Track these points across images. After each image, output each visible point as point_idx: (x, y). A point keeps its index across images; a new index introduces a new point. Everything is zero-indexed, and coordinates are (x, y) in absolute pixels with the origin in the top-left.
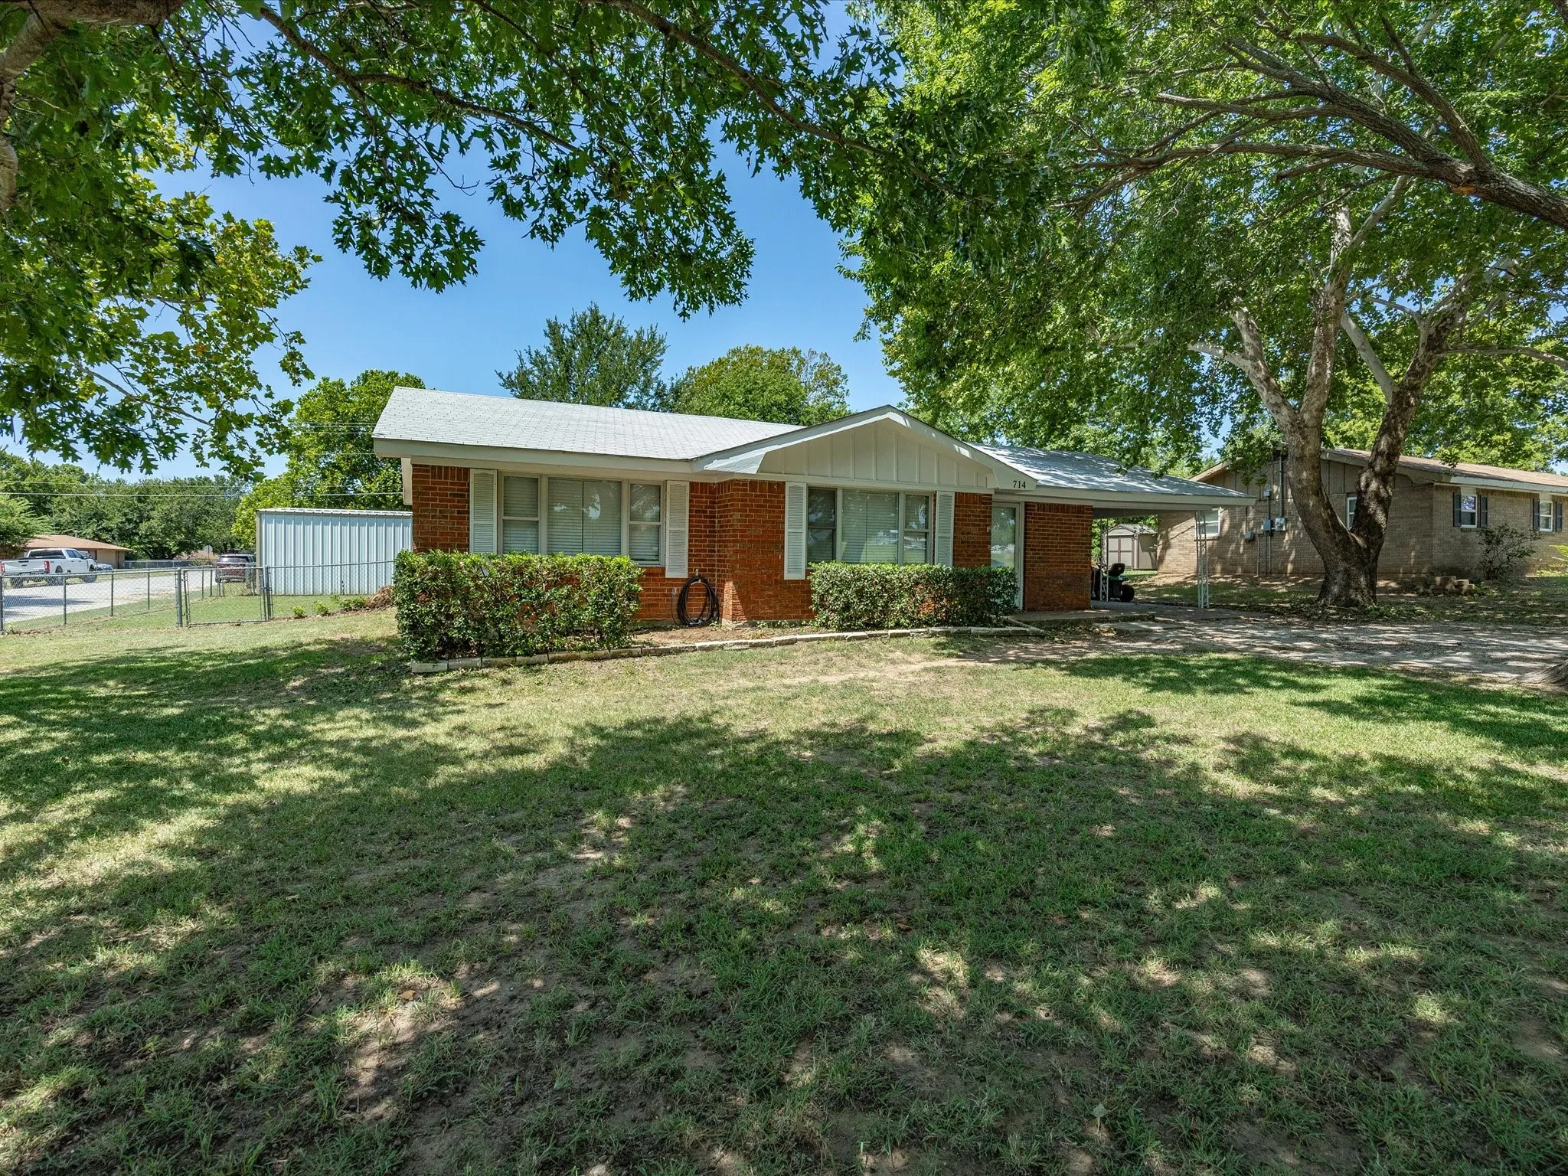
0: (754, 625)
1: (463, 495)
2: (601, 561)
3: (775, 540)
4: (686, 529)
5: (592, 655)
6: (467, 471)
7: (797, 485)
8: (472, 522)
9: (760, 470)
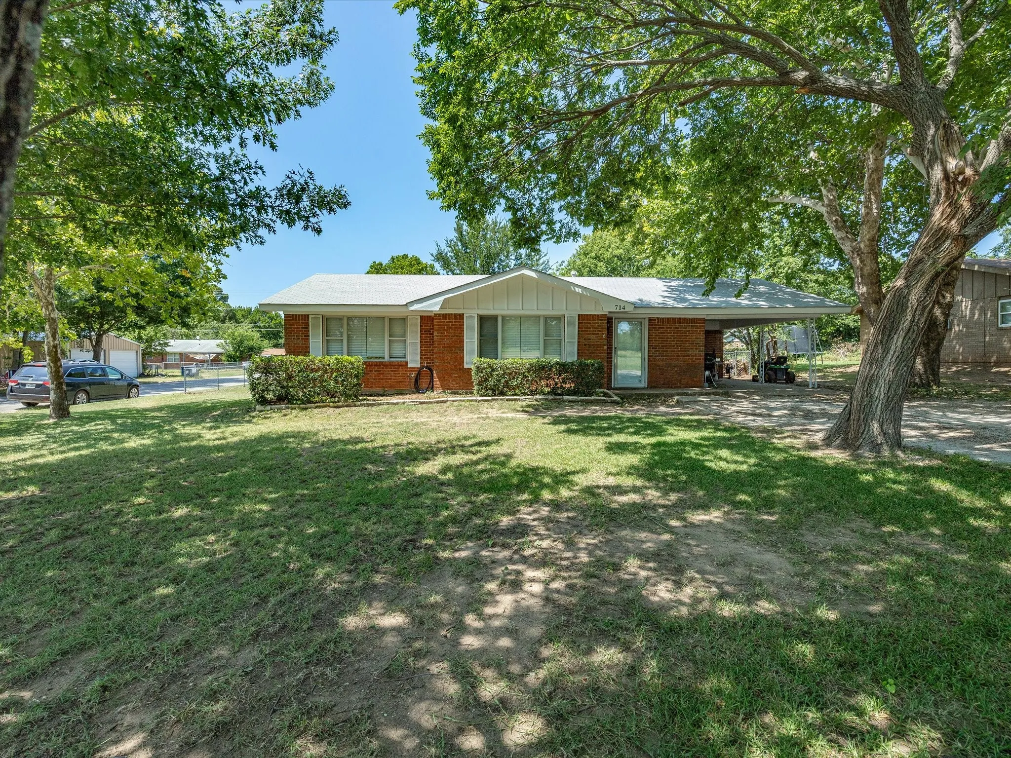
0: (444, 391)
1: (307, 328)
2: (336, 359)
3: (458, 346)
4: (419, 341)
5: (335, 405)
6: (308, 316)
7: (471, 316)
8: (311, 341)
9: (441, 308)
